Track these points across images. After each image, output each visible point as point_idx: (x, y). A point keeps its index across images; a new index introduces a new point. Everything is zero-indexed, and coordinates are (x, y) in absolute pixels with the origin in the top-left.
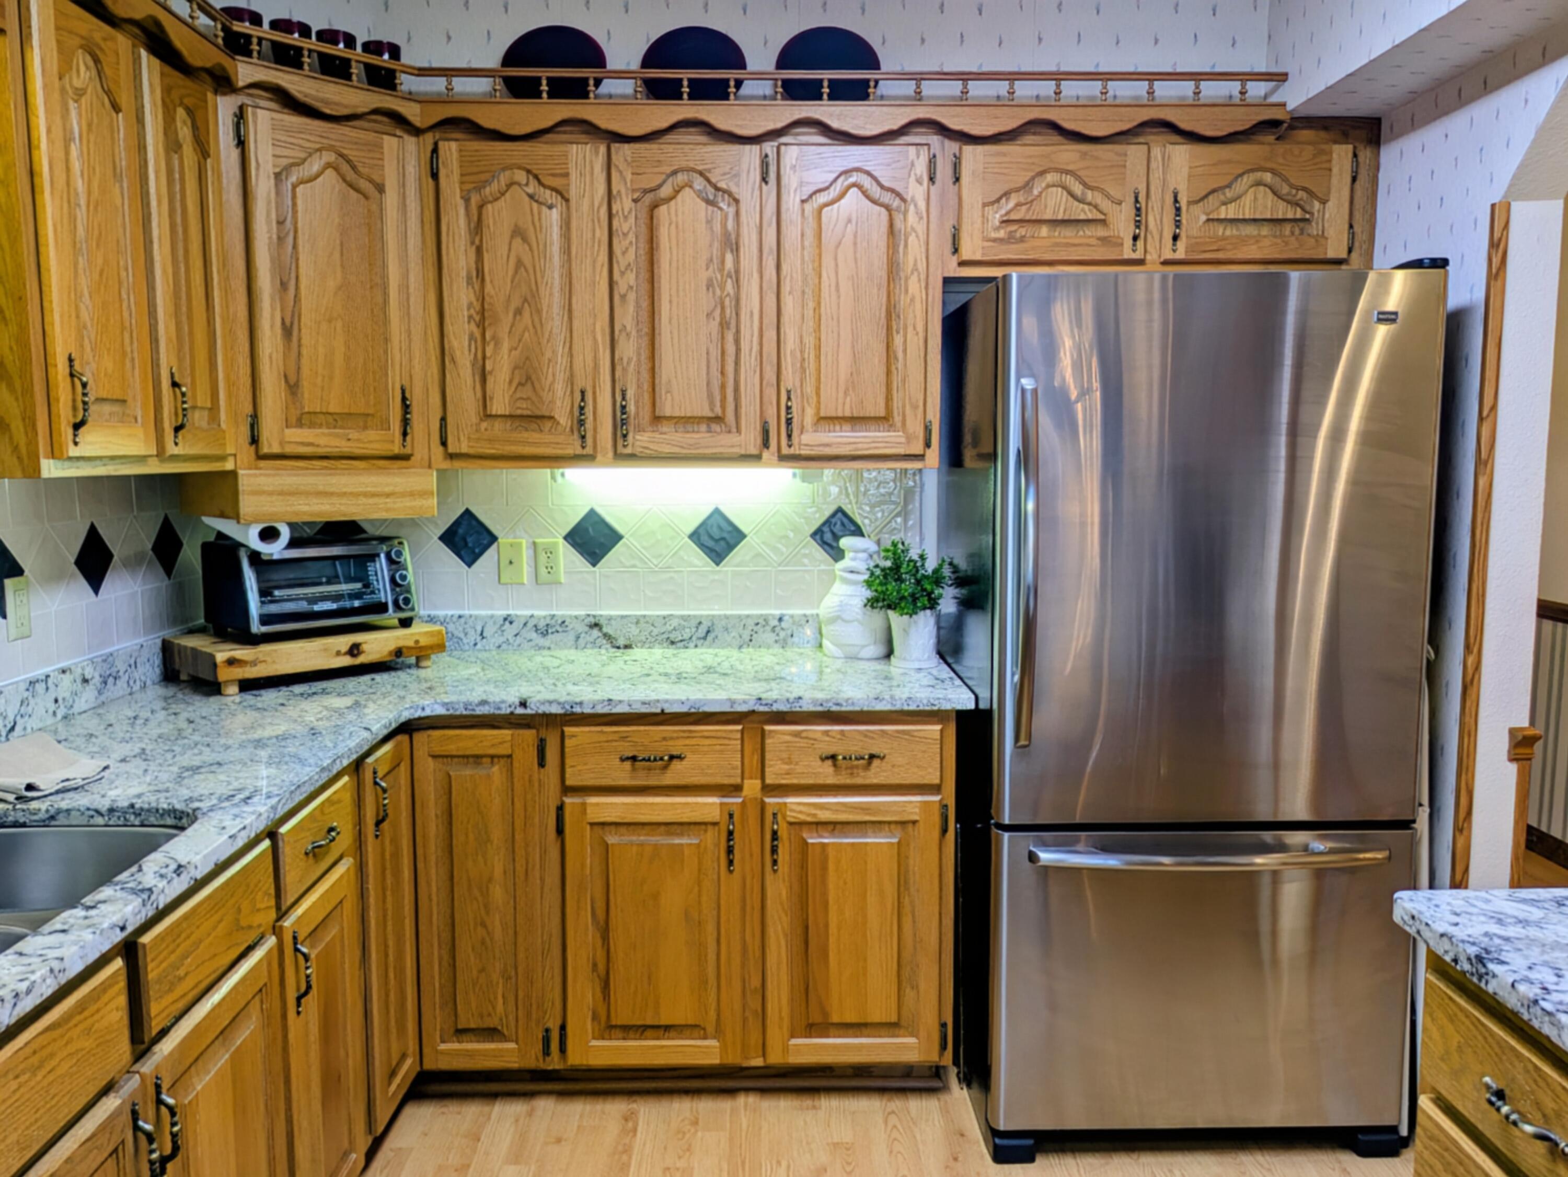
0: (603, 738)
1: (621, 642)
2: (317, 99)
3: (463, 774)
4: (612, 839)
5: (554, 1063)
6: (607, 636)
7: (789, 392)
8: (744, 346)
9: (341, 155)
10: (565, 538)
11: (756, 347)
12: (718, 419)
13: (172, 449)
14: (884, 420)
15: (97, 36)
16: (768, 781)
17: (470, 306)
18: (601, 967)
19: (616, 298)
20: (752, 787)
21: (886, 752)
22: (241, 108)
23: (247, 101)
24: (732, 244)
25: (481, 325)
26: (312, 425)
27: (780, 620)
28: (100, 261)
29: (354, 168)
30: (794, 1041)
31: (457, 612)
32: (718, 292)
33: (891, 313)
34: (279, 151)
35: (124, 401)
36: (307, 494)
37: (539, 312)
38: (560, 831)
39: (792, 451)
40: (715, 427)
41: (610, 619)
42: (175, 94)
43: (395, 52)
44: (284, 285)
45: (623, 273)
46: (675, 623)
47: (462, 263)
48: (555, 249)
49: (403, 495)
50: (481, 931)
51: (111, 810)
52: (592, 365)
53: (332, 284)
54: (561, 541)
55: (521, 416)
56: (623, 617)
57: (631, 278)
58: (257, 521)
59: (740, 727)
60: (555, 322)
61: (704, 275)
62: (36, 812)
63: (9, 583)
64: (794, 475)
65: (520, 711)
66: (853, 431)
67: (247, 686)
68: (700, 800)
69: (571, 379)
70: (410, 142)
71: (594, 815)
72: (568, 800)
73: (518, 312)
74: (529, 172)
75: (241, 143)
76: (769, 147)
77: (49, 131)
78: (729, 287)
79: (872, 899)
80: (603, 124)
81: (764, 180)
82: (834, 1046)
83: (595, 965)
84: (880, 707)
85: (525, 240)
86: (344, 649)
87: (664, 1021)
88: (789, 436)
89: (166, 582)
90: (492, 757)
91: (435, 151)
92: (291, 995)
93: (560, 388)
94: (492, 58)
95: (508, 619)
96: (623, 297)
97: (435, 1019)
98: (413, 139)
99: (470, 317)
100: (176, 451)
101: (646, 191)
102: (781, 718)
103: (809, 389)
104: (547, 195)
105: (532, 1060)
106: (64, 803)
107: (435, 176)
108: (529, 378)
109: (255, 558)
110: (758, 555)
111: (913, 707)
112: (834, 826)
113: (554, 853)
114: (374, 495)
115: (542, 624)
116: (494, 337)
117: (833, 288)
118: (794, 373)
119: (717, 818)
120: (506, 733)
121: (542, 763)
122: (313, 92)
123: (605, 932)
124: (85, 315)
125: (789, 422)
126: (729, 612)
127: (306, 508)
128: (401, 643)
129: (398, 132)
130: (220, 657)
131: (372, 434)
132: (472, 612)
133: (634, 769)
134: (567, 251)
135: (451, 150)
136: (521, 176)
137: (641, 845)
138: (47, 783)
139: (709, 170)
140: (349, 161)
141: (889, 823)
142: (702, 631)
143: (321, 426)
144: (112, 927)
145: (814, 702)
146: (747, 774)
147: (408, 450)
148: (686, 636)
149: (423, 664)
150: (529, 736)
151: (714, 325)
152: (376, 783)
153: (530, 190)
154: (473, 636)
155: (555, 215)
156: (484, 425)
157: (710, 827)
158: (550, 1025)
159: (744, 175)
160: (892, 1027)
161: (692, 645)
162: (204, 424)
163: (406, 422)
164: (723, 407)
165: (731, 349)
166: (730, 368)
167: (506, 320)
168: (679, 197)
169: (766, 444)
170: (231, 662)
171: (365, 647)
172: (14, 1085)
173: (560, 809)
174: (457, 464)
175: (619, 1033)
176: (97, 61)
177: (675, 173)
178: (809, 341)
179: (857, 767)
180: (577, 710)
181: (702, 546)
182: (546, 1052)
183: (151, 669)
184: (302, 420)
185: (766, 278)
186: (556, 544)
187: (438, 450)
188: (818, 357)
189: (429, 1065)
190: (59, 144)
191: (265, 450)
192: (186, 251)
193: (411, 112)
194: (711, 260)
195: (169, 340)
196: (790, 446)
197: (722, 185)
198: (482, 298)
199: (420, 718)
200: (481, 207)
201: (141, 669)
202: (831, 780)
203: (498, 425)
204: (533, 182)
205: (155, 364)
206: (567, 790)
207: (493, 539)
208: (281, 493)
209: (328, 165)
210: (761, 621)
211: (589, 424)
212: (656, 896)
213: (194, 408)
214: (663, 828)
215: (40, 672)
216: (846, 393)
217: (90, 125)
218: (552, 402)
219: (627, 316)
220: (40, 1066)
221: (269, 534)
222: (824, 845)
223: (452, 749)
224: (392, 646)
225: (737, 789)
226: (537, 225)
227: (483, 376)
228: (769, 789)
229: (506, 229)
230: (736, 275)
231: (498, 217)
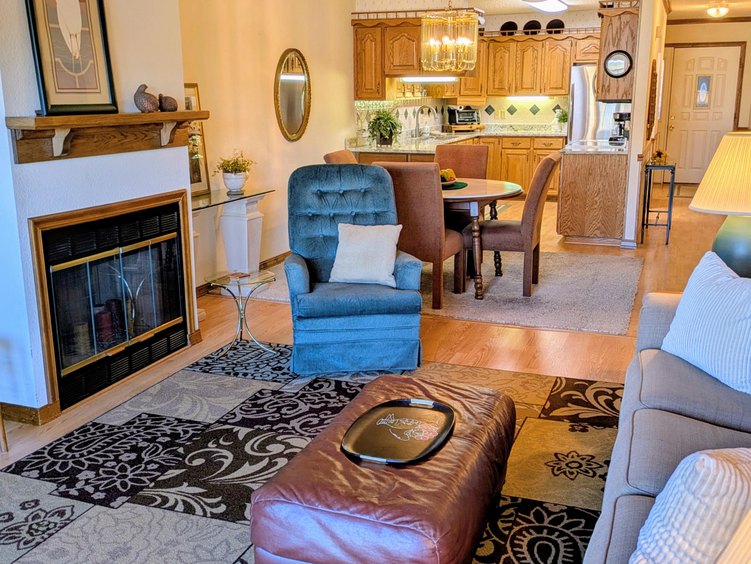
0: (509, 140)
1: (516, 129)
4: (509, 156)
6: (513, 128)
7: (545, 84)
8: (538, 75)
10: (507, 110)
11: (540, 76)
12: (533, 88)
14: (561, 88)
17: (493, 70)
20: (532, 149)
21: (553, 143)
24: (537, 58)
25: (494, 73)
26: (468, 91)
27: (545, 126)
31: (487, 123)
32: (534, 67)
33: (563, 69)
36: (466, 101)
37: (504, 70)
38: (501, 155)
39: (545, 94)
40: (532, 90)
41: (514, 125)
46: (526, 126)
47: (492, 63)
48: (507, 60)
49: (480, 102)
52: (512, 79)
55: (500, 88)
56: (516, 125)
57: (519, 65)
58: (459, 106)
59: (530, 139)
60: (506, 72)
61: (531, 64)
64: (549, 98)
65: (496, 135)
66: (556, 90)
67: (456, 131)
68: (523, 150)
69: (508, 82)
70: (485, 43)
71: (507, 153)
72: (502, 150)
73: (500, 71)
74: (504, 47)
76: (544, 42)
78: (536, 66)
80: (516, 39)
81: (543, 47)
84: (552, 135)
85: (502, 59)
86: (469, 127)
88: (544, 91)
90: (492, 143)
91: (489, 45)
93: (506, 83)
94: (498, 29)
95: (496, 125)
96: (518, 68)
100: (452, 95)
101: (523, 50)
102: (537, 137)
103: (549, 83)
104: (506, 51)
107: (489, 48)
108: (501, 82)
109: (458, 112)
110: (542, 113)
112: (544, 155)
113: (500, 159)
114: (475, 102)
115: (502, 126)
116: (496, 75)
117: (554, 65)
118: (546, 80)
119: (526, 153)
120: (494, 139)
121: (499, 144)
123: (507, 171)
125: (545, 89)
127: (466, 104)
128: (478, 127)
130: (452, 127)
131: (476, 92)
132: (490, 124)
133: (513, 145)
134: (509, 60)
135: (491, 44)
136: (502, 48)
137: (514, 157)
139: (533, 46)
142: (531, 128)
146: (531, 147)
147: (481, 94)
150: (497, 139)
151: (533, 72)
153: (504, 51)
154: (489, 128)
155: (507, 55)
156: (494, 90)
157: (525, 155)
159: (539, 47)
161: (529, 130)
163: (481, 90)
164: (534, 86)
166: (535, 80)
167: (498, 72)
168: (528, 51)
169: (541, 92)
170: (454, 128)
171: (472, 127)
174: (489, 97)
177: (527, 47)
178: (549, 74)
179: (549, 146)
180: (505, 135)
181: (532, 112)
184: (466, 90)
185: (542, 63)
186: (505, 111)
187: (486, 94)
188: (550, 77)
191: (461, 95)
193: (486, 39)
194: (533, 61)
197: (535, 48)
198: (495, 69)
199: (481, 136)
200: (495, 54)
202: (544, 148)
203: (496, 90)
204: (504, 49)
206: (503, 148)
207: (494, 110)
208: (463, 101)
210: (542, 126)
211: (511, 90)
212: (515, 166)
214: (517, 155)
216: (554, 83)
218: (505, 86)
219: (518, 71)
221: (461, 108)
222: (543, 158)
223: (485, 140)
224: (476, 127)
225: (529, 149)
226: (504, 56)
227: (494, 81)
228: (535, 149)
229: (499, 57)
230: (537, 63)
231: (498, 55)
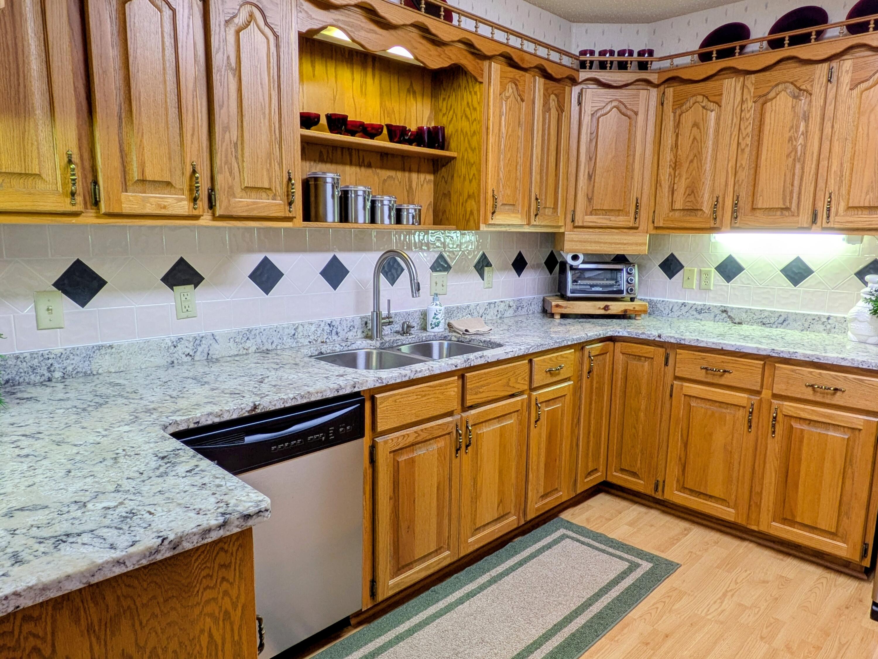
0: (694, 357)
1: (737, 321)
2: (612, 81)
3: (633, 363)
4: (693, 404)
5: (659, 496)
6: (729, 317)
7: (830, 194)
8: (806, 169)
9: (621, 102)
10: (715, 268)
11: (813, 171)
12: (787, 209)
13: (533, 222)
15: (517, 77)
16: (774, 392)
17: (671, 160)
18: (683, 459)
19: (739, 150)
21: (846, 388)
22: (582, 90)
23: (584, 86)
24: (806, 118)
25: (674, 169)
26: (596, 214)
27: (828, 318)
28: (509, 155)
29: (625, 106)
30: (774, 523)
31: (662, 299)
32: (794, 143)
34: (594, 105)
35: (514, 205)
36: (591, 242)
37: (701, 161)
38: (671, 396)
39: (829, 225)
40: (786, 213)
41: (732, 309)
42: (550, 91)
43: (651, 53)
44: (590, 159)
45: (744, 138)
46: (766, 314)
47: (670, 142)
48: (711, 131)
49: (632, 244)
50: (634, 430)
51: (484, 341)
52: (724, 183)
53: (610, 156)
54: (713, 270)
55: (688, 210)
56: (739, 308)
57: (748, 140)
58: (570, 252)
59: (762, 362)
60: (708, 166)
61: (787, 135)
62: (466, 339)
63: (486, 269)
64: (844, 240)
65: (657, 339)
66: (870, 214)
67: (564, 316)
68: (737, 394)
69: (713, 191)
70: (654, 92)
71: (686, 391)
72: (675, 382)
73: (692, 161)
74: (704, 96)
75: (580, 103)
76: (834, 64)
77: (494, 113)
78: (801, 141)
79: (827, 465)
80: (740, 67)
81: (829, 81)
82: (797, 534)
83: (680, 458)
84: (843, 363)
85: (698, 128)
86: (602, 307)
87: (708, 493)
88: (828, 217)
89: (549, 275)
90: (646, 357)
92: (533, 420)
93: (708, 196)
94: (695, 45)
95: (684, 304)
96: (743, 150)
97: (613, 461)
98: (656, 90)
99: (670, 165)
100: (535, 223)
101: (760, 97)
102: (785, 361)
103: (844, 191)
104: (711, 106)
105: (649, 491)
106: (474, 337)
107: (662, 104)
108: (693, 192)
109: (572, 268)
110: (820, 282)
111: (865, 367)
112: (810, 422)
113: (667, 405)
114: (618, 244)
115: (699, 308)
116: (679, 174)
117: (865, 135)
118: (835, 183)
119: (745, 405)
120: (652, 348)
121: (666, 364)
122: (609, 78)
123: (686, 445)
124: (501, 175)
125: (829, 210)
126: (797, 312)
127: (590, 248)
128: (627, 308)
129: (649, 88)
130: (554, 303)
131: (621, 218)
132: (669, 300)
133: (707, 373)
134: (717, 131)
135: (670, 91)
136: (700, 98)
137: (707, 409)
138: (472, 331)
139: (796, 81)
140: (623, 104)
141: (844, 427)
142: (781, 319)
143: (600, 215)
144: (452, 364)
145: (805, 355)
146: (764, 387)
147: (637, 225)
148: (772, 322)
149: (637, 318)
150: (661, 350)
151: (791, 160)
152: (590, 357)
153: (703, 104)
154: (667, 311)
155: (714, 115)
156: (671, 214)
157: (741, 408)
158: (659, 479)
159: (816, 81)
160: (833, 535)
161: (774, 326)
162: (550, 214)
164: (791, 203)
165: (798, 171)
166: (796, 183)
167: (686, 166)
168: (778, 97)
169: (814, 221)
170: (557, 306)
171: (610, 307)
172: (416, 397)
173: (672, 386)
174: (659, 232)
175: (687, 491)
176: (516, 85)
177: (777, 85)
178: (847, 166)
179: (827, 394)
180: (683, 342)
181: (787, 276)
182: (656, 490)
183: (537, 308)
184: (594, 212)
185: (825, 133)
186: (710, 271)
187: (651, 226)
188: (851, 174)
189: (609, 479)
190: (497, 117)
191: (576, 224)
192: (548, 149)
193: (654, 78)
194: (792, 127)
195: (536, 182)
196: (828, 223)
197: (803, 87)
198: (676, 156)
199: (617, 336)
200: (680, 116)
201: (533, 306)
202: (811, 398)
203: (677, 214)
204: (705, 100)
205: (530, 191)
206: (677, 378)
207: (682, 267)
208: (580, 241)
209: (615, 107)
210: (817, 318)
211: (719, 213)
212: (711, 434)
213: (545, 208)
214: (717, 404)
215: (494, 301)
216: (867, 193)
217: (510, 109)
218: (702, 203)
219: (745, 160)
220: (425, 396)
221: (575, 258)
222: (802, 431)
223: (630, 351)
224: (623, 308)
225: (759, 393)
226: (705, 120)
227: (673, 192)
228: (775, 396)
229: (690, 124)
230: (806, 134)
231: (688, 119)
